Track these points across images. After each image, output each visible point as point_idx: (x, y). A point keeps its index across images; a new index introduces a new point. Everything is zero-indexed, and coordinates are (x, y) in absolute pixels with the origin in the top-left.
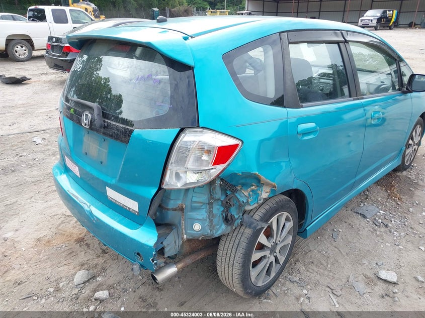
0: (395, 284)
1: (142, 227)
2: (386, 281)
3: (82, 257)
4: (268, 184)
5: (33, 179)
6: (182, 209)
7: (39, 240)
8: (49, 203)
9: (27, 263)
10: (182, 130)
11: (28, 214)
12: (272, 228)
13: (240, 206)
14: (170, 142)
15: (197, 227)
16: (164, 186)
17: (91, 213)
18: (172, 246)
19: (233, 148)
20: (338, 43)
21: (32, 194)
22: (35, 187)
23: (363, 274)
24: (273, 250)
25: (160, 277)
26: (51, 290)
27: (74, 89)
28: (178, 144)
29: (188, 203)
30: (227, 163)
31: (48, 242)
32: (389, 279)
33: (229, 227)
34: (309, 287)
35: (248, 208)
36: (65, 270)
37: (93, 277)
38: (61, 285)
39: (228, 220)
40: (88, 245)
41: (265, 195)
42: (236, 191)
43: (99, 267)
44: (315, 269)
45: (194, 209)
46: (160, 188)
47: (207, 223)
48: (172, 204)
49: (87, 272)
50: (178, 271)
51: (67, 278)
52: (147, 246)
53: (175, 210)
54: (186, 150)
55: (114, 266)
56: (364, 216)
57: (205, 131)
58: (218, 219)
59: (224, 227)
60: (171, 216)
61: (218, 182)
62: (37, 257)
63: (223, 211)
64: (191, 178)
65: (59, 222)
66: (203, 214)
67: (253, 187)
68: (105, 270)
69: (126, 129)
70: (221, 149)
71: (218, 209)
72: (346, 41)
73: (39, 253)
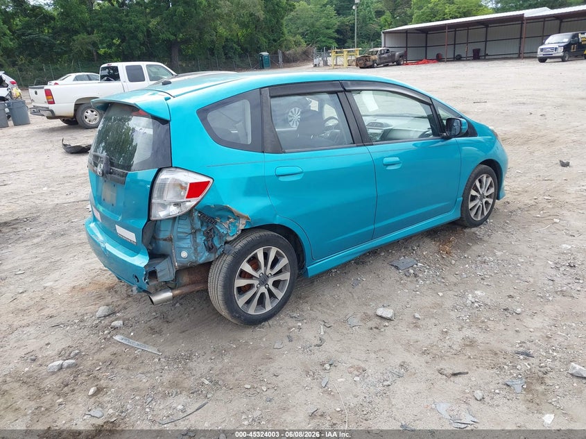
0: (389, 320)
1: (139, 255)
2: (381, 317)
3: (109, 300)
4: (243, 217)
5: (80, 242)
6: (171, 240)
7: (74, 288)
8: (90, 261)
9: (61, 303)
10: (159, 171)
11: (69, 269)
12: (258, 260)
13: (221, 236)
14: (151, 180)
15: (184, 254)
16: (152, 218)
17: (105, 249)
18: (165, 270)
19: (205, 184)
20: (336, 92)
21: (75, 254)
22: (80, 248)
23: (364, 313)
24: (263, 281)
25: (156, 298)
26: (77, 321)
27: (103, 144)
28: (158, 181)
29: (175, 233)
30: (201, 197)
31: (82, 289)
32: (384, 315)
33: (213, 255)
34: (305, 321)
35: (229, 239)
36: (91, 308)
37: (114, 313)
38: (85, 318)
39: (210, 249)
40: (116, 292)
41: (242, 227)
42: (216, 223)
43: (121, 307)
44: (320, 308)
45: (180, 239)
46: (149, 220)
47: (192, 251)
48: (163, 235)
49: (108, 307)
50: (174, 297)
51: (92, 313)
52: (140, 267)
53: (165, 240)
54: (163, 186)
55: (134, 306)
56: (397, 268)
57: (178, 170)
58: (201, 248)
59: (207, 254)
60: (163, 245)
61: (196, 214)
62: (70, 300)
63: (205, 240)
64: (173, 211)
65: (96, 274)
66: (187, 243)
67: (231, 220)
68: (125, 308)
69: (124, 173)
70: (192, 185)
71: (201, 239)
72: (345, 91)
73: (72, 296)
